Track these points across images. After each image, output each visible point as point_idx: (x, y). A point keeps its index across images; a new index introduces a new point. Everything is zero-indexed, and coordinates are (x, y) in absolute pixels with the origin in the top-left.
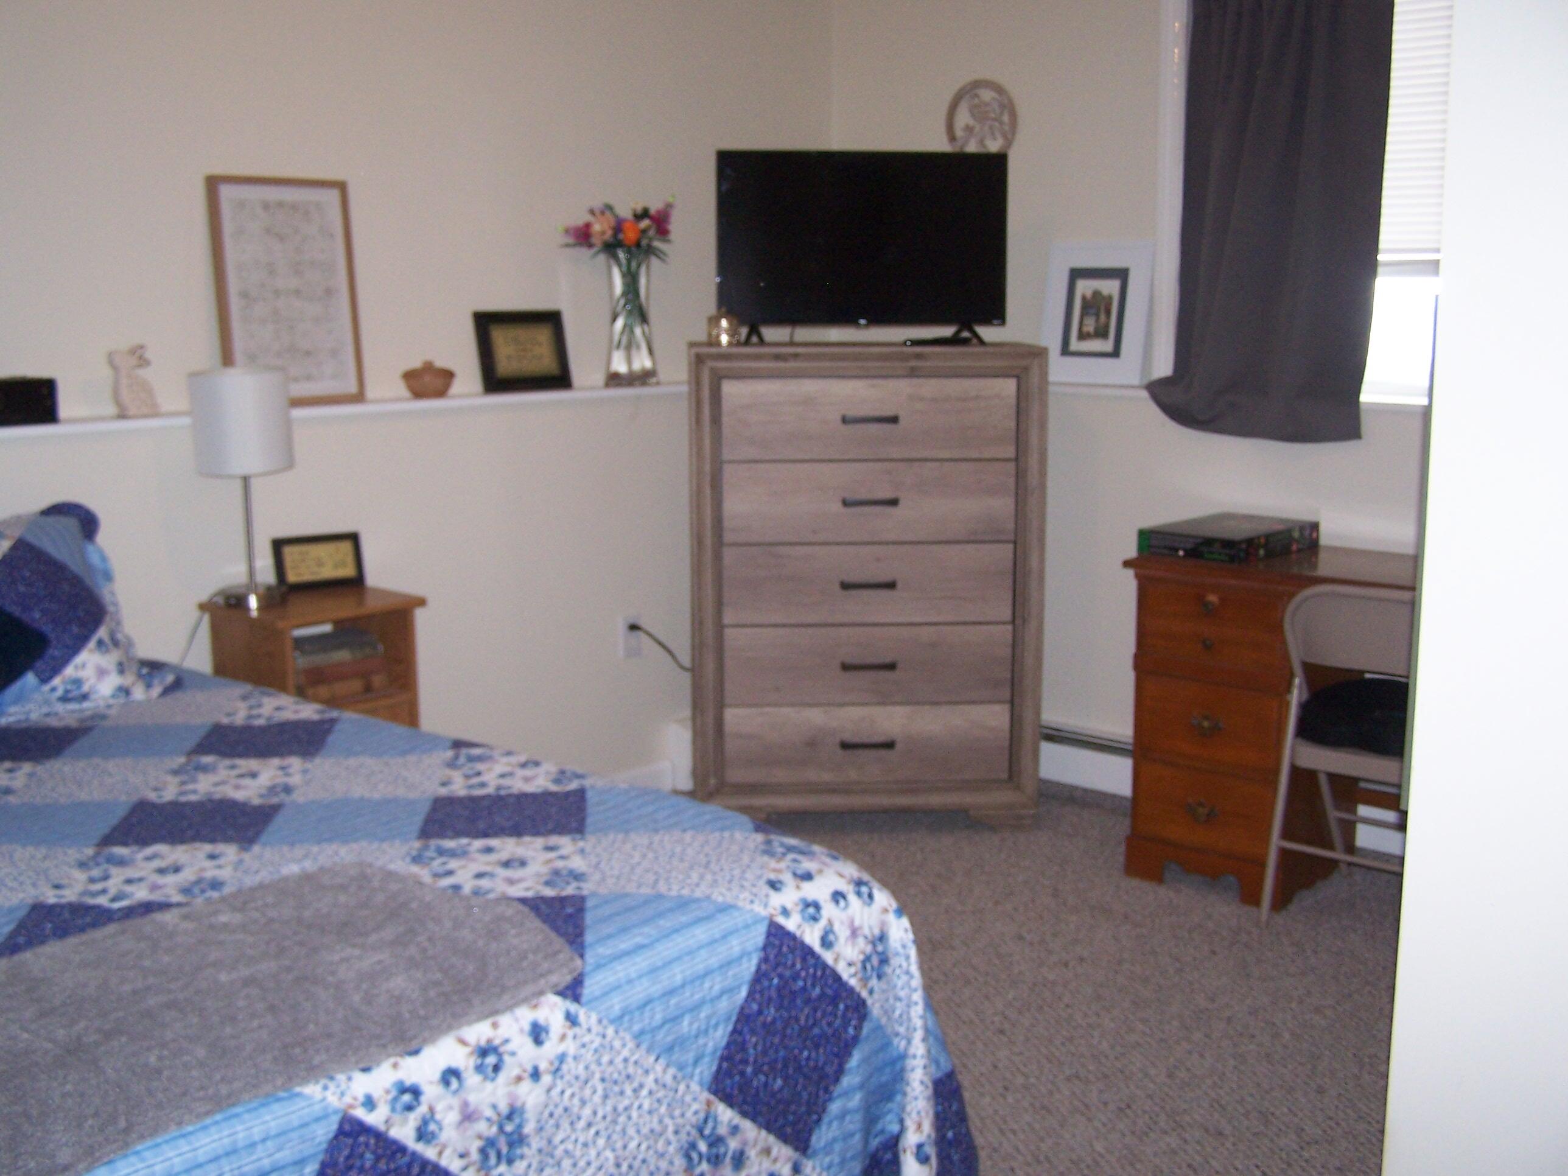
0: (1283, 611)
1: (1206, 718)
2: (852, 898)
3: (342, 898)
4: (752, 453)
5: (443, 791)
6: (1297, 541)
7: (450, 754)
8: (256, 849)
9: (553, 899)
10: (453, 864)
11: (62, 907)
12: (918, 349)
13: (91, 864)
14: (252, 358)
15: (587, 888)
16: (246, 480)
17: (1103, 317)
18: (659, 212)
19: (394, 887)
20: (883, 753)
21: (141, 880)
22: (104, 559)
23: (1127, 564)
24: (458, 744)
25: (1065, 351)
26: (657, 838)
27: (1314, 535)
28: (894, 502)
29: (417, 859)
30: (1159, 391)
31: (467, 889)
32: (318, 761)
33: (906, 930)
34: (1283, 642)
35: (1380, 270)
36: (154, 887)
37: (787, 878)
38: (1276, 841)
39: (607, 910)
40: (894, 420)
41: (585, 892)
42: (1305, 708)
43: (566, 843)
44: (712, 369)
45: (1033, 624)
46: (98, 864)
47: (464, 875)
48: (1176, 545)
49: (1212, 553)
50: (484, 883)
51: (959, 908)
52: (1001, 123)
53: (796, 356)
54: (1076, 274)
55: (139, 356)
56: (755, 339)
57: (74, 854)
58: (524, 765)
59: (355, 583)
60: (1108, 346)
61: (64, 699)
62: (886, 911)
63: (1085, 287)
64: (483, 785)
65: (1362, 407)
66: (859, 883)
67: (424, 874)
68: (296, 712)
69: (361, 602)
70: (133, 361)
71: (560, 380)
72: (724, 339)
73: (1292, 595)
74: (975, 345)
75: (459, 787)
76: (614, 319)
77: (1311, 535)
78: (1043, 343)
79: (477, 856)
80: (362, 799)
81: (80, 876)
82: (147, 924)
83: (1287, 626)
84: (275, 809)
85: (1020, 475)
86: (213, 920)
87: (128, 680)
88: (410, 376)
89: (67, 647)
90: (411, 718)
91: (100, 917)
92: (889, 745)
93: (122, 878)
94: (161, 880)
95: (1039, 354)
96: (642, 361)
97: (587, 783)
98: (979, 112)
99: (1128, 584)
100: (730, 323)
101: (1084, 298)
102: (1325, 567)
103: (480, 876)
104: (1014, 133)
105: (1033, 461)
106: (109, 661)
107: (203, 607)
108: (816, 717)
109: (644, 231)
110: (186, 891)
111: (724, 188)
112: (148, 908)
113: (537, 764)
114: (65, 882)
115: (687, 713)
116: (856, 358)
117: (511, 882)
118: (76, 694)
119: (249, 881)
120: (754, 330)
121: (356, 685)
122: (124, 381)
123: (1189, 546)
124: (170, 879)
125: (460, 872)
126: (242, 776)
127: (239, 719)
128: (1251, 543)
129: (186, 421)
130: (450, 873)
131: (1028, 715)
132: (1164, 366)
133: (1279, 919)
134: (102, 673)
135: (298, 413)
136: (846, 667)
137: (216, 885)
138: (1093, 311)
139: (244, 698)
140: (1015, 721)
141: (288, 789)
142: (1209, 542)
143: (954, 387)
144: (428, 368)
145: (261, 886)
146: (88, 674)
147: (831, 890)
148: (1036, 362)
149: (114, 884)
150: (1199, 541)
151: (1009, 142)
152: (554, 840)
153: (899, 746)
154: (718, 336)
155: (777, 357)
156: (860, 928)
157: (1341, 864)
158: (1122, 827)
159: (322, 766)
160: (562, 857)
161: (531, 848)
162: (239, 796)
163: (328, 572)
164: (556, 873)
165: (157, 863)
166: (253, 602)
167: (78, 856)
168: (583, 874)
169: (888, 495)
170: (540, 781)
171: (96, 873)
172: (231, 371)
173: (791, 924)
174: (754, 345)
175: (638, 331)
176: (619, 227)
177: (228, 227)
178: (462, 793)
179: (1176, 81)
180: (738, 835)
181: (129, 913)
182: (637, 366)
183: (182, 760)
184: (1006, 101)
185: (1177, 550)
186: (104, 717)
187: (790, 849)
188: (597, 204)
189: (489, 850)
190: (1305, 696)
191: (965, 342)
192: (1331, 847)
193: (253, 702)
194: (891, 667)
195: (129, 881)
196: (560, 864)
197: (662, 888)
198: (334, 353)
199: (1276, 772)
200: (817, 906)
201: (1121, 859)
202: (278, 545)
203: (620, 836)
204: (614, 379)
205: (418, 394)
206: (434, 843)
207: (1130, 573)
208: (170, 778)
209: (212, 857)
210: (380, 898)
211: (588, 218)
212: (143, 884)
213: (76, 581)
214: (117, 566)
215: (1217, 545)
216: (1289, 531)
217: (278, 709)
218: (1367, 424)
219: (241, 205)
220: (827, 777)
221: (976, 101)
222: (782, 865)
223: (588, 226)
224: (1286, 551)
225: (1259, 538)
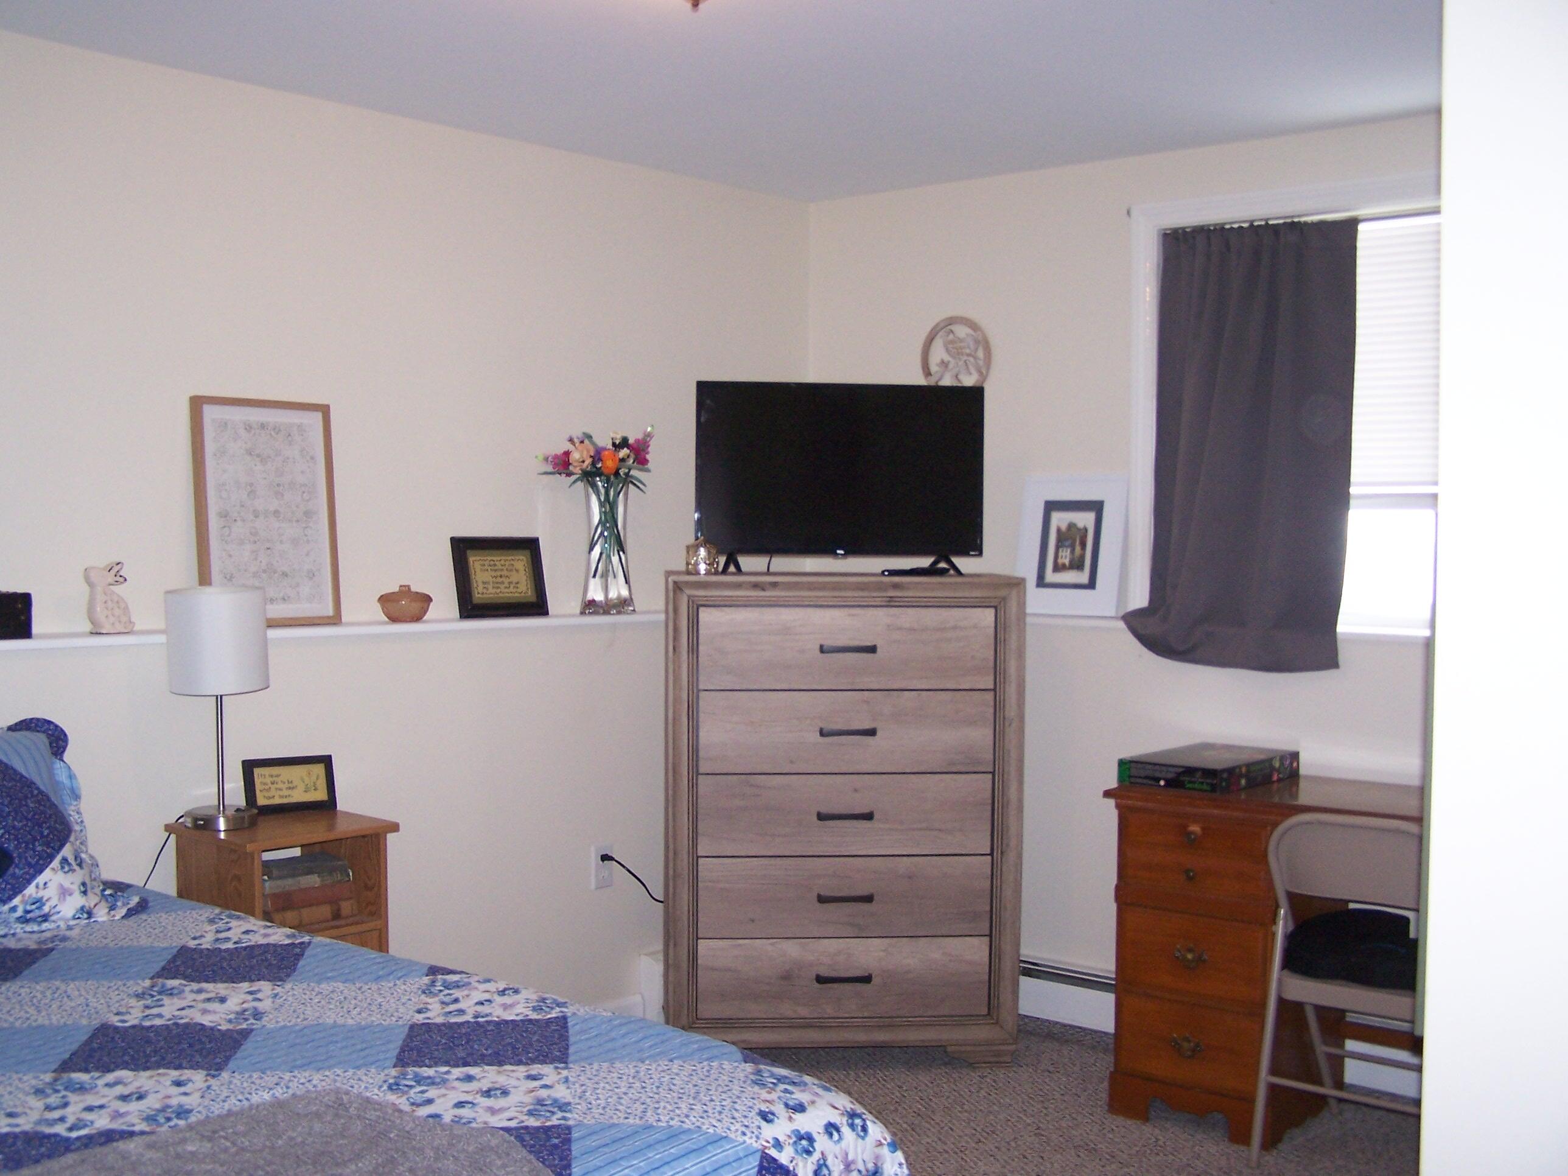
0: (1267, 843)
1: (1190, 950)
2: (846, 1130)
3: (317, 1127)
4: (728, 682)
5: (420, 1018)
6: (1278, 771)
7: (426, 980)
8: (225, 1075)
9: (537, 1129)
10: (432, 1093)
11: (15, 1136)
12: (896, 579)
13: (49, 1091)
14: (229, 578)
15: (573, 1119)
16: (219, 699)
17: (1078, 549)
18: (637, 441)
19: (372, 1115)
20: (859, 987)
21: (101, 1107)
22: (71, 776)
23: (1107, 794)
24: (433, 971)
25: (1041, 582)
26: (643, 1068)
27: (1295, 764)
28: (872, 732)
29: (394, 1087)
30: (1135, 622)
31: (447, 1118)
32: (288, 986)
33: (900, 1164)
34: (1268, 872)
35: (1352, 502)
36: (117, 1115)
37: (779, 1109)
38: (1264, 1077)
39: (592, 1142)
40: (872, 649)
41: (571, 1123)
42: (1291, 939)
43: (549, 1073)
44: (689, 597)
45: (1011, 856)
46: (57, 1091)
47: (444, 1104)
48: (1157, 775)
49: (1194, 782)
50: (465, 1112)
51: (940, 1147)
52: (975, 358)
53: (774, 585)
54: (1051, 507)
55: (116, 573)
56: (732, 569)
57: (31, 1080)
58: (503, 993)
59: (328, 806)
60: (1083, 577)
61: (23, 920)
62: (880, 1144)
63: (1060, 519)
64: (461, 1012)
65: (1339, 637)
66: (852, 1115)
67: (402, 1103)
68: (266, 935)
69: (331, 827)
70: (110, 578)
71: (537, 607)
72: (702, 568)
73: (1275, 825)
74: (951, 576)
75: (436, 1014)
76: (591, 549)
77: (1291, 763)
78: (1019, 574)
79: (457, 1084)
80: (335, 1025)
81: (37, 1104)
82: (109, 1154)
83: (1272, 858)
84: (246, 1034)
85: (998, 707)
86: (179, 1149)
87: (92, 900)
88: (385, 600)
89: (30, 865)
90: (382, 945)
91: (58, 1146)
92: (867, 979)
93: (82, 1106)
94: (123, 1107)
95: (1018, 584)
96: (618, 590)
97: (568, 1011)
98: (954, 348)
99: (1108, 814)
100: (709, 553)
101: (1059, 530)
102: (1306, 796)
103: (460, 1105)
104: (988, 368)
105: (1011, 690)
106: (72, 880)
107: (169, 828)
108: (792, 950)
109: (623, 460)
110: (150, 1119)
111: (702, 419)
112: (109, 1137)
113: (516, 991)
114: (19, 1110)
115: (660, 946)
116: (836, 587)
117: (493, 1111)
118: (37, 915)
119: (217, 1109)
120: (731, 560)
121: (325, 911)
122: (100, 598)
123: (1170, 776)
124: (134, 1106)
125: (438, 1101)
126: (209, 1000)
127: (207, 942)
128: (1232, 772)
129: (162, 639)
130: (430, 1101)
131: (1007, 947)
132: (1139, 597)
133: (1270, 1158)
134: (64, 893)
135: (273, 634)
136: (822, 899)
137: (182, 1112)
138: (1067, 543)
139: (212, 921)
140: (994, 954)
141: (257, 1015)
142: (1190, 771)
143: (931, 617)
144: (405, 591)
145: (230, 1113)
146: (51, 893)
147: (825, 1122)
148: (1014, 593)
149: (72, 1113)
150: (1181, 770)
151: (984, 377)
152: (536, 1069)
153: (875, 980)
154: (697, 564)
155: (756, 586)
156: (853, 1162)
157: (1329, 1099)
158: (1105, 1064)
159: (293, 990)
160: (546, 1086)
161: (513, 1076)
162: (206, 1020)
163: (299, 796)
164: (540, 1102)
165: (119, 1090)
166: (222, 824)
167: (34, 1082)
168: (569, 1104)
169: (867, 726)
170: (519, 1008)
171: (53, 1100)
172: (207, 590)
173: (784, 1157)
174: (733, 574)
175: (615, 559)
176: (598, 456)
177: (210, 447)
178: (440, 1020)
179: (1148, 319)
180: (726, 1065)
181: (89, 1142)
182: (613, 594)
183: (147, 983)
184: (980, 338)
185: (1158, 780)
186: (64, 939)
187: (781, 1080)
188: (577, 434)
189: (469, 1078)
190: (1291, 928)
191: (943, 572)
192: (1321, 1083)
193: (221, 925)
194: (868, 899)
195: (89, 1109)
196: (544, 1093)
197: (651, 1118)
198: (311, 575)
199: (1263, 1005)
200: (810, 1139)
201: (1104, 1096)
202: (249, 767)
203: (605, 1065)
204: (590, 607)
205: (394, 619)
206: (411, 1070)
207: (1111, 803)
208: (133, 1002)
209: (178, 1084)
210: (357, 1127)
211: (568, 446)
212: (103, 1111)
213: (43, 799)
214: (84, 784)
215: (1198, 775)
216: (1270, 760)
217: (247, 932)
218: (1344, 654)
219: (224, 425)
220: (803, 1011)
221: (951, 337)
222: (774, 1096)
223: (567, 454)
224: (1267, 780)
225: (1240, 767)
